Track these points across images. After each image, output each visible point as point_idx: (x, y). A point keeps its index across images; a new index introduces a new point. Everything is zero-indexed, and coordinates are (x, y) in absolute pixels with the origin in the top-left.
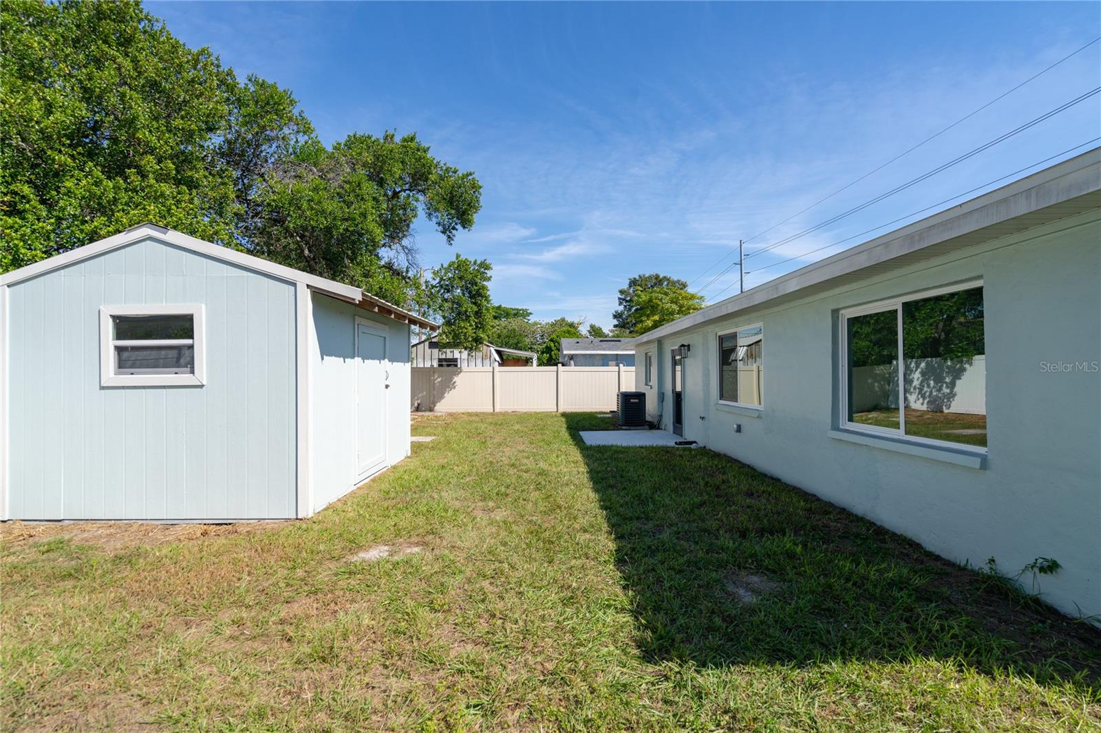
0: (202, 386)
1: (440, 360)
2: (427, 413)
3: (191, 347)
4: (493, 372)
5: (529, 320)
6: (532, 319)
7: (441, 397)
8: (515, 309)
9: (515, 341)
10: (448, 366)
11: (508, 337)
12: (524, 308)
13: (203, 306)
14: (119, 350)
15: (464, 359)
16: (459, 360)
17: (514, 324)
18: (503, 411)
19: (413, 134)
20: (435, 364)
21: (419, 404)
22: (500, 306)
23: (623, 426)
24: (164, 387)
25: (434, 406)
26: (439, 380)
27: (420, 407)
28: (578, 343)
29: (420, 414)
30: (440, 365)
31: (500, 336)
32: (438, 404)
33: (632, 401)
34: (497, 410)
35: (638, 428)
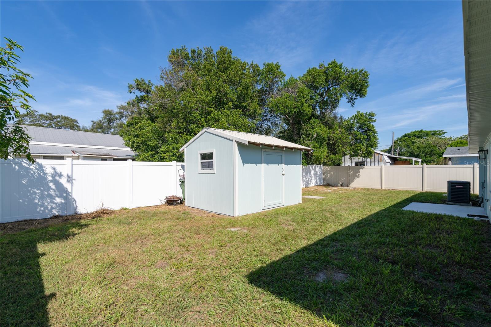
0: (215, 173)
1: (356, 163)
2: (346, 188)
3: (213, 162)
4: (381, 168)
5: (444, 137)
6: (446, 136)
7: (353, 181)
8: (433, 131)
9: (430, 150)
10: (361, 165)
11: (425, 148)
12: (440, 130)
13: (215, 150)
14: (202, 163)
15: (368, 162)
16: (366, 162)
17: (431, 140)
18: (387, 189)
19: (334, 60)
20: (353, 165)
21: (342, 183)
22: (422, 130)
23: (449, 202)
24: (208, 173)
25: (349, 185)
26: (352, 173)
27: (343, 184)
28: (459, 149)
29: (342, 187)
30: (356, 165)
31: (419, 148)
32: (351, 184)
33: (457, 186)
34: (383, 188)
35: (461, 204)
